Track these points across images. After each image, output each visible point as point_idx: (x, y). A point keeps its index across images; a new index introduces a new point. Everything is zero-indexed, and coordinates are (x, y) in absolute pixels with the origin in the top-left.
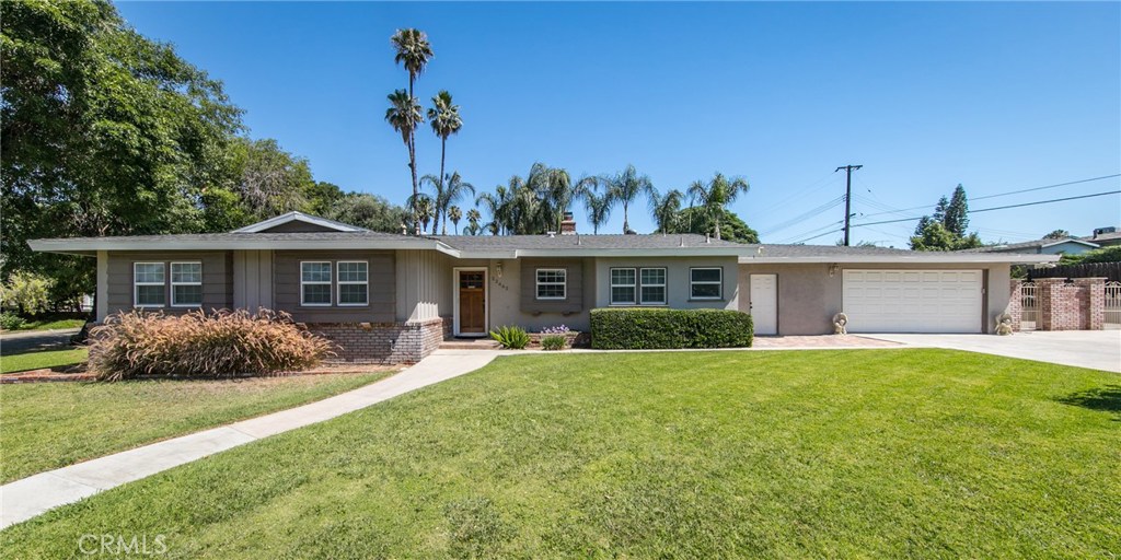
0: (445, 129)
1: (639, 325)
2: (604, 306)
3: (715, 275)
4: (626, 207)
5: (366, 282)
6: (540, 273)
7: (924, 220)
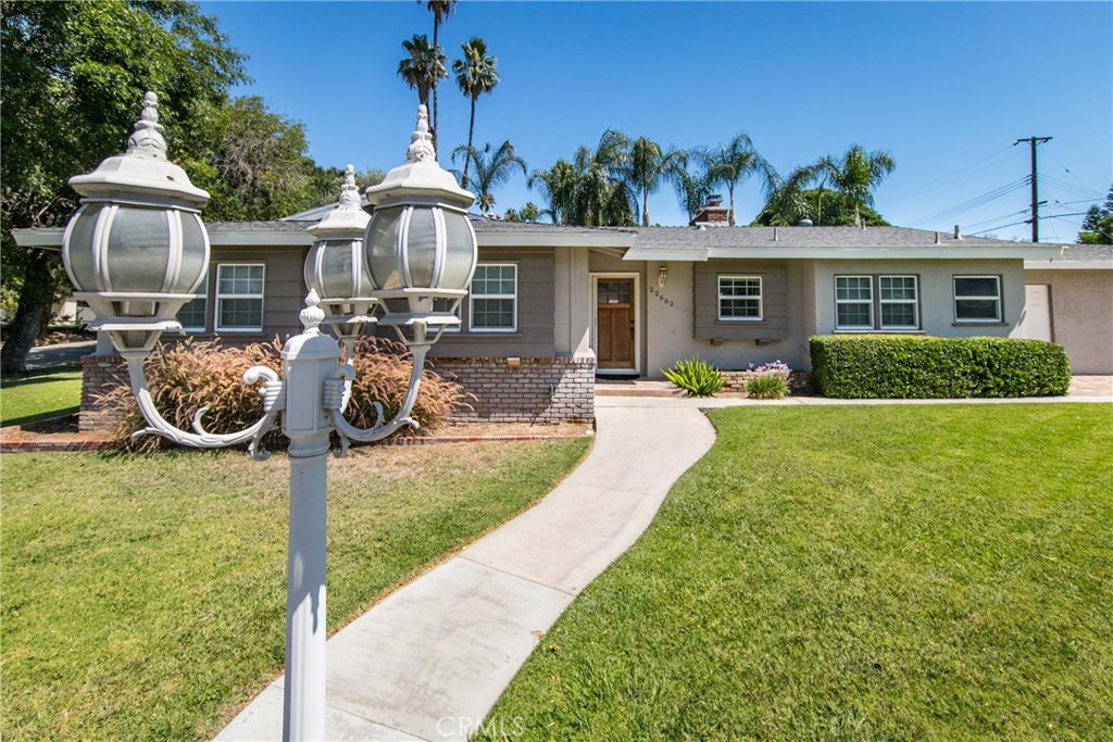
0: (475, 87)
1: (900, 362)
2: (828, 331)
3: (988, 286)
4: (731, 190)
5: (514, 296)
6: (723, 283)
7: (1094, 211)
